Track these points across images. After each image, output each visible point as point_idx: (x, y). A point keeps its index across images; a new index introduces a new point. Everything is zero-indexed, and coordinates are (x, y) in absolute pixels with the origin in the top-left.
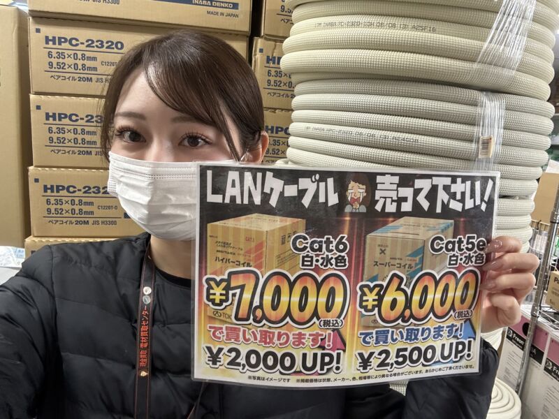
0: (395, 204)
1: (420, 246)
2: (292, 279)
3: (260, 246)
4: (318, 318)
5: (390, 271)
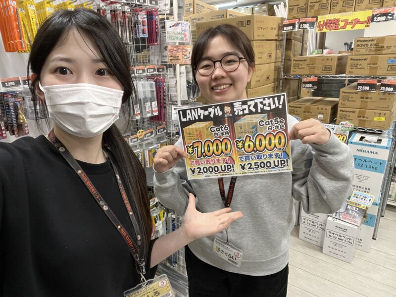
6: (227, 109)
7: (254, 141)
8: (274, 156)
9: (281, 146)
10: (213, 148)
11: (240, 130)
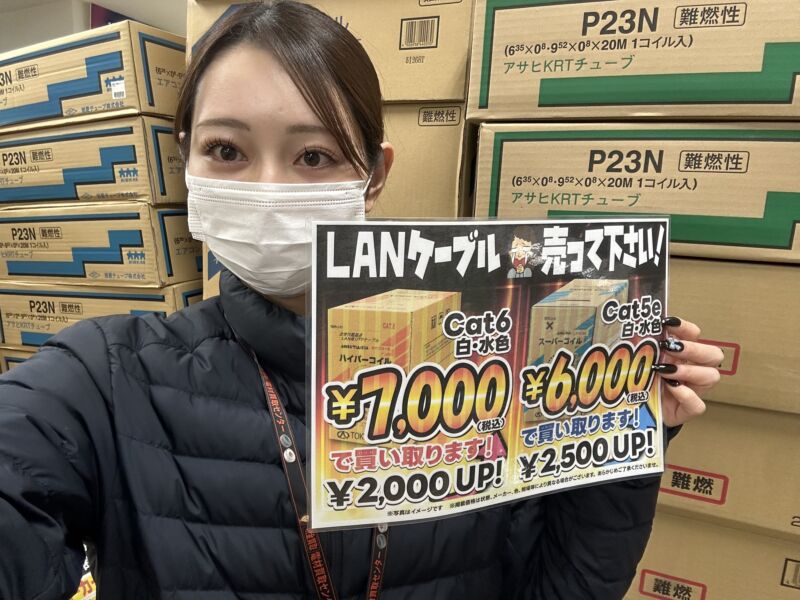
7: (576, 372)
8: (617, 422)
9: (640, 388)
10: (442, 400)
11: (544, 333)
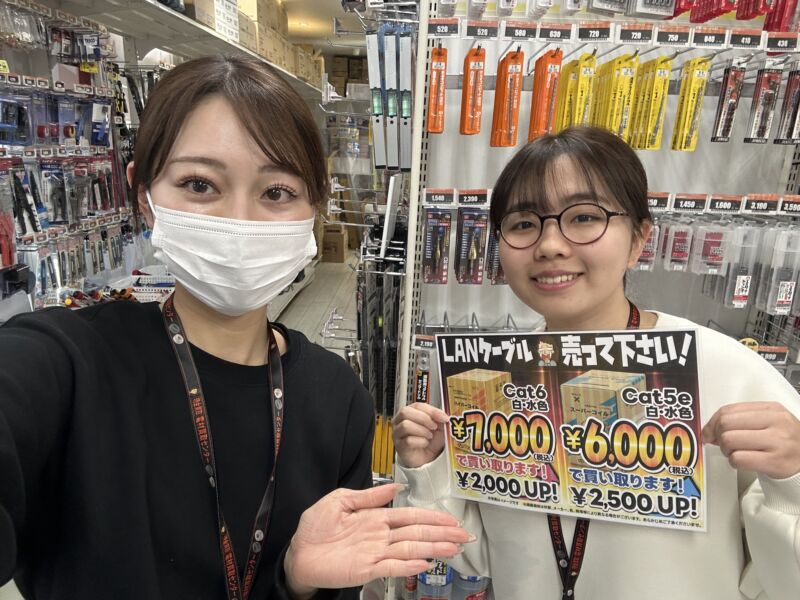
0: (580, 360)
1: (612, 396)
2: (508, 418)
3: (482, 393)
4: (533, 452)
5: (587, 417)
6: (545, 349)
7: (609, 437)
8: (660, 485)
9: (682, 463)
10: (509, 435)
11: (573, 404)
